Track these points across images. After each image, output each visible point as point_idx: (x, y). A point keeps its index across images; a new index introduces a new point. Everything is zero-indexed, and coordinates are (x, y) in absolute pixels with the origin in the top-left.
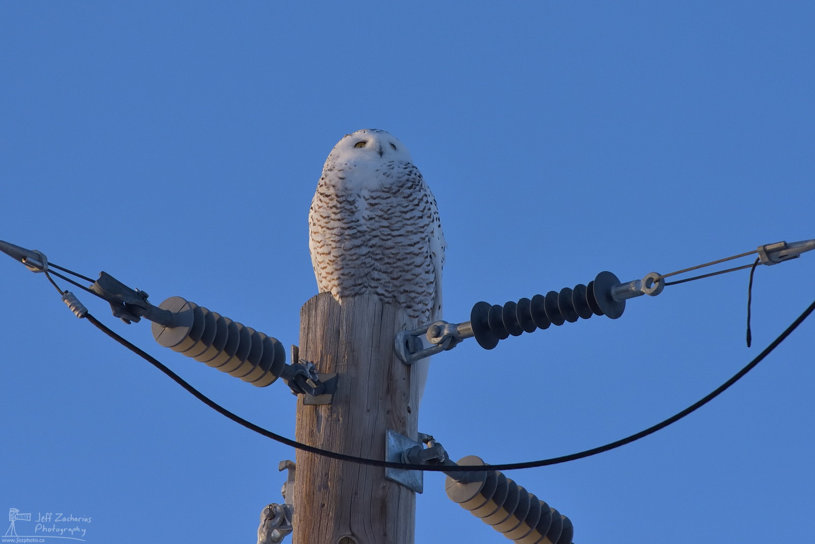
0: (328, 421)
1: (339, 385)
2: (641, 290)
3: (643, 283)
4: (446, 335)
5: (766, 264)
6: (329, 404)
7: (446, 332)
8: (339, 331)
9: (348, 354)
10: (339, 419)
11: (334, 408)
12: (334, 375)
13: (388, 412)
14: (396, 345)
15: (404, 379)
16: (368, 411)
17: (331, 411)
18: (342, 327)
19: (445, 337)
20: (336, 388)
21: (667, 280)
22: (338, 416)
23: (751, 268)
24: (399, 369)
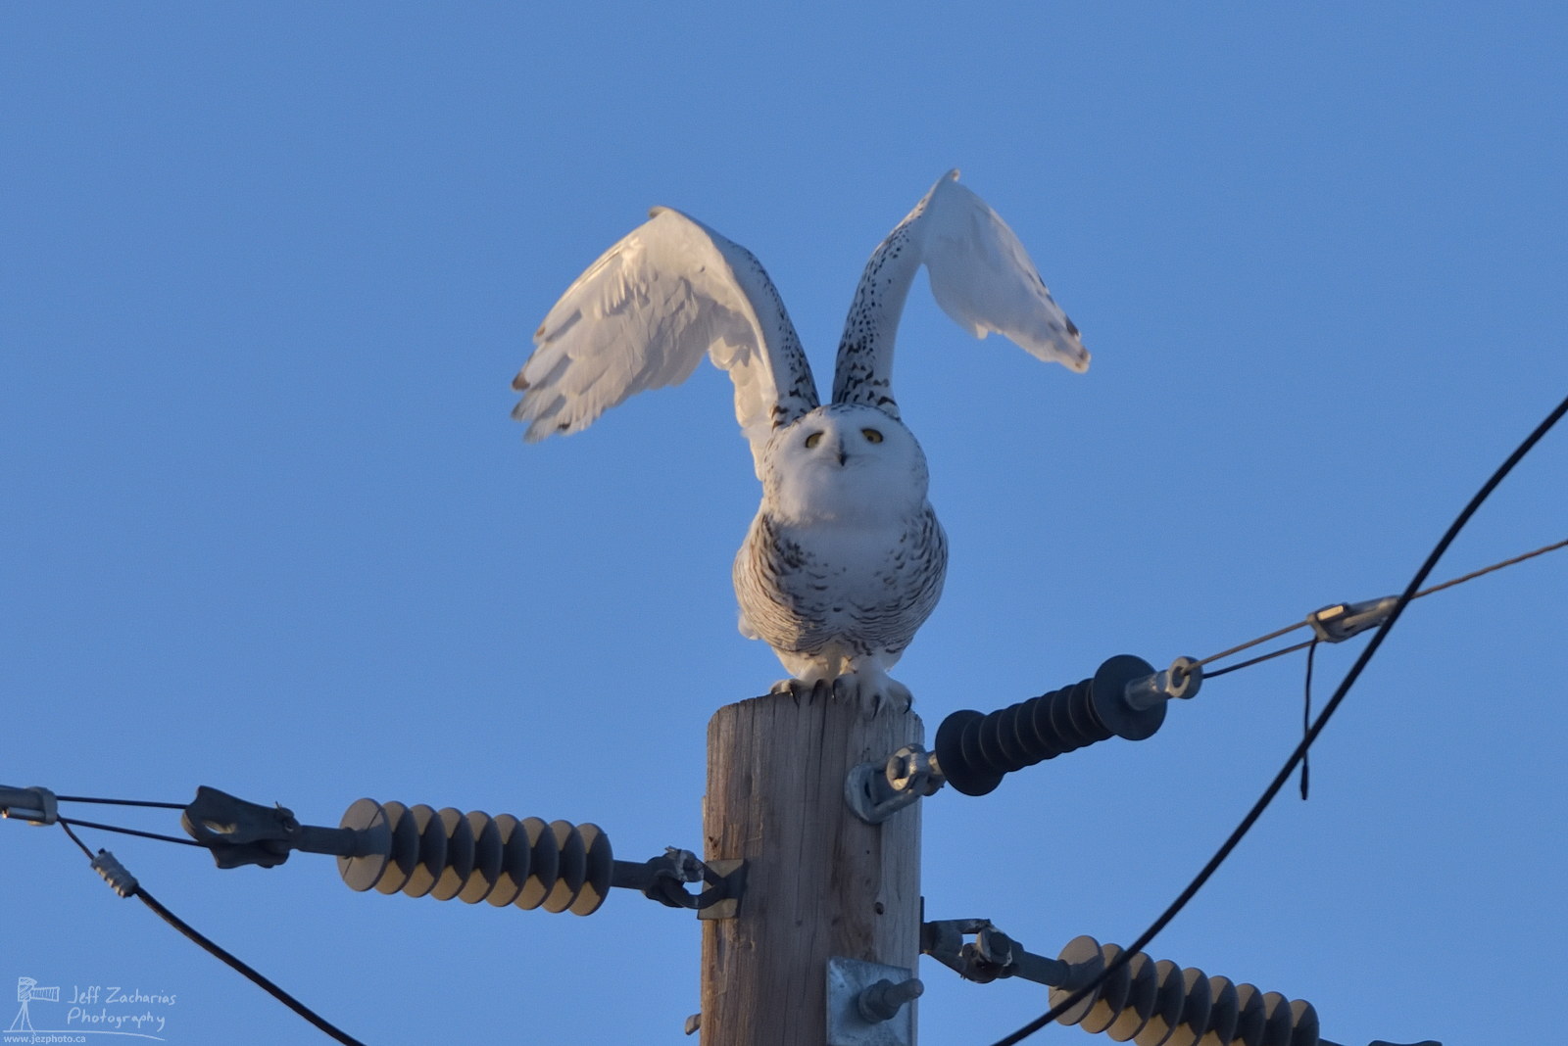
0: (733, 948)
1: (749, 881)
2: (1167, 690)
3: (1169, 676)
4: (912, 775)
5: (1328, 641)
6: (734, 917)
7: (912, 768)
8: (751, 777)
9: (764, 821)
10: (751, 945)
11: (743, 924)
12: (740, 863)
13: (835, 922)
14: (847, 792)
15: (868, 852)
16: (799, 923)
17: (739, 930)
18: (755, 769)
19: (913, 778)
20: (744, 887)
21: (1207, 669)
22: (748, 939)
23: (1308, 649)
24: (857, 836)
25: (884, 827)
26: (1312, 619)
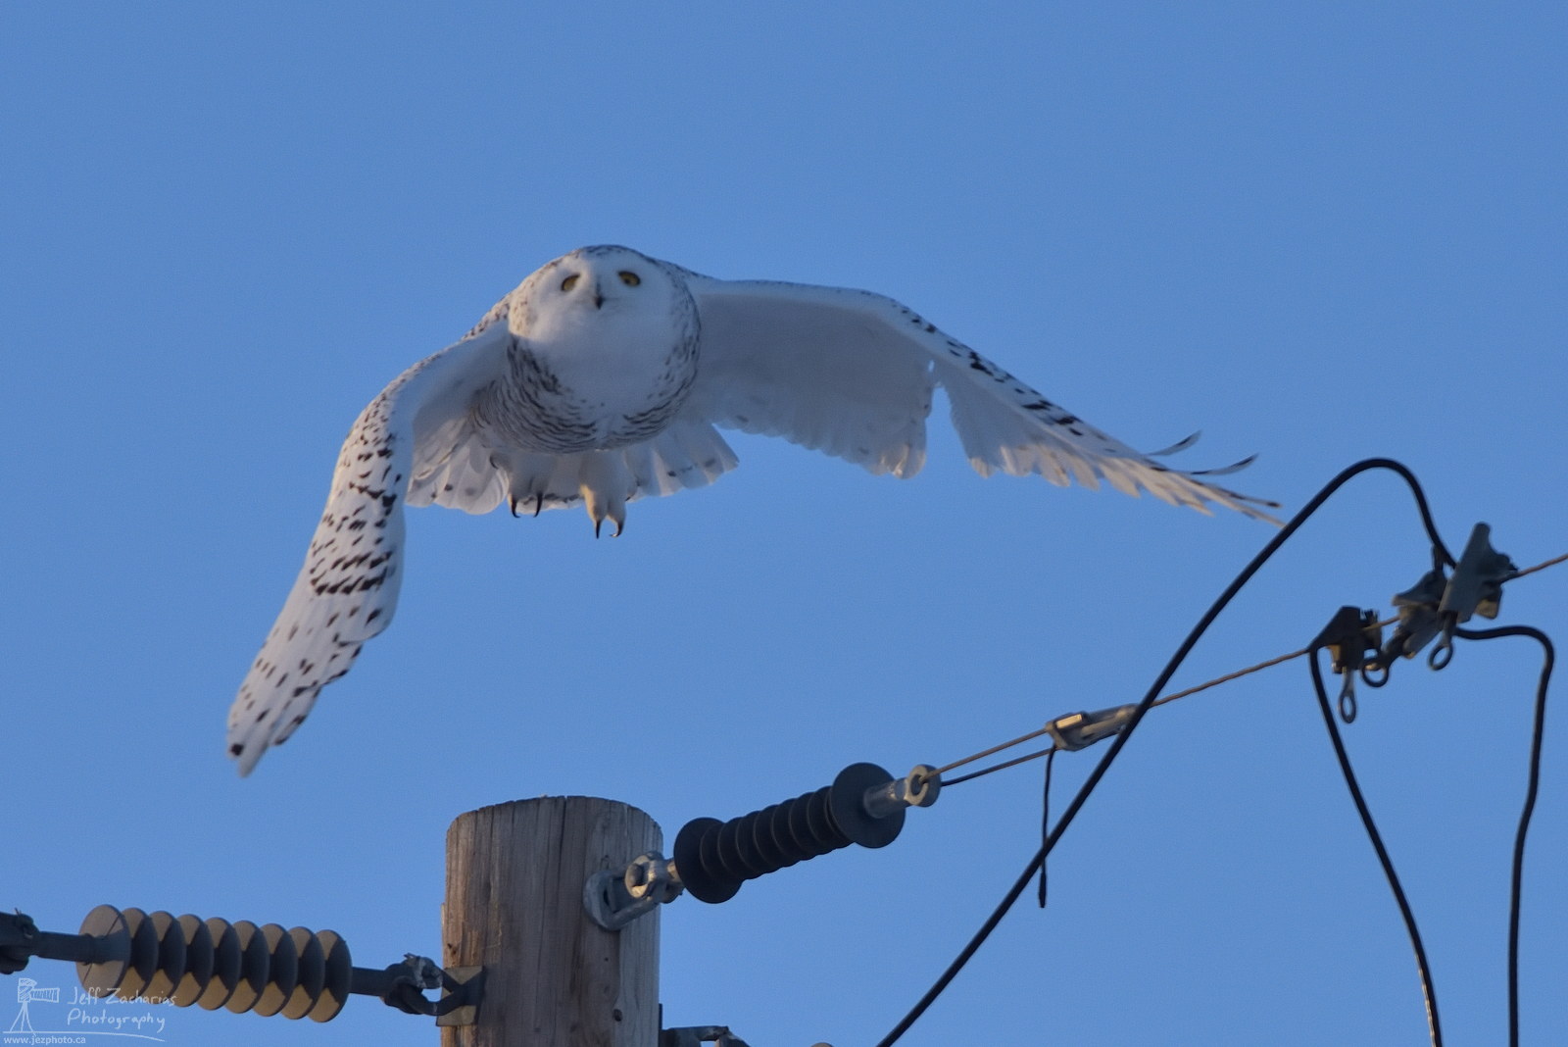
1: (487, 987)
2: (906, 798)
3: (907, 784)
4: (651, 883)
5: (1066, 749)
6: (472, 1024)
7: (651, 876)
8: (489, 884)
9: (502, 927)
11: (482, 1031)
12: (479, 969)
13: (573, 1028)
14: (586, 900)
15: (606, 960)
16: (538, 1030)
17: (477, 1037)
18: (494, 878)
19: (652, 885)
20: (483, 993)
21: (945, 777)
22: (486, 1045)
23: (1046, 757)
25: (623, 934)
26: (1050, 727)
